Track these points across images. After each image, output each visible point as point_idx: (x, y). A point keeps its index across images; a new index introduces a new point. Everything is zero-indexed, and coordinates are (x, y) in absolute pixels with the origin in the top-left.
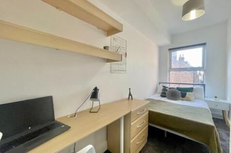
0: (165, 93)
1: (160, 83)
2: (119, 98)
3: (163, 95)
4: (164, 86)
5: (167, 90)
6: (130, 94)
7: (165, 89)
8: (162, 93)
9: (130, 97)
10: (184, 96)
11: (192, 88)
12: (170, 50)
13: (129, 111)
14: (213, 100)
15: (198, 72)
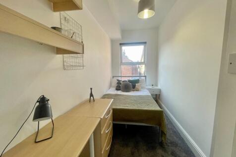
0: (120, 87)
1: (113, 77)
2: (78, 102)
3: (118, 89)
4: (118, 80)
5: (121, 84)
6: (91, 95)
7: (119, 82)
8: (117, 87)
9: (92, 97)
10: (134, 87)
11: (139, 80)
12: (121, 44)
13: (99, 119)
14: (151, 87)
15: (137, 66)
